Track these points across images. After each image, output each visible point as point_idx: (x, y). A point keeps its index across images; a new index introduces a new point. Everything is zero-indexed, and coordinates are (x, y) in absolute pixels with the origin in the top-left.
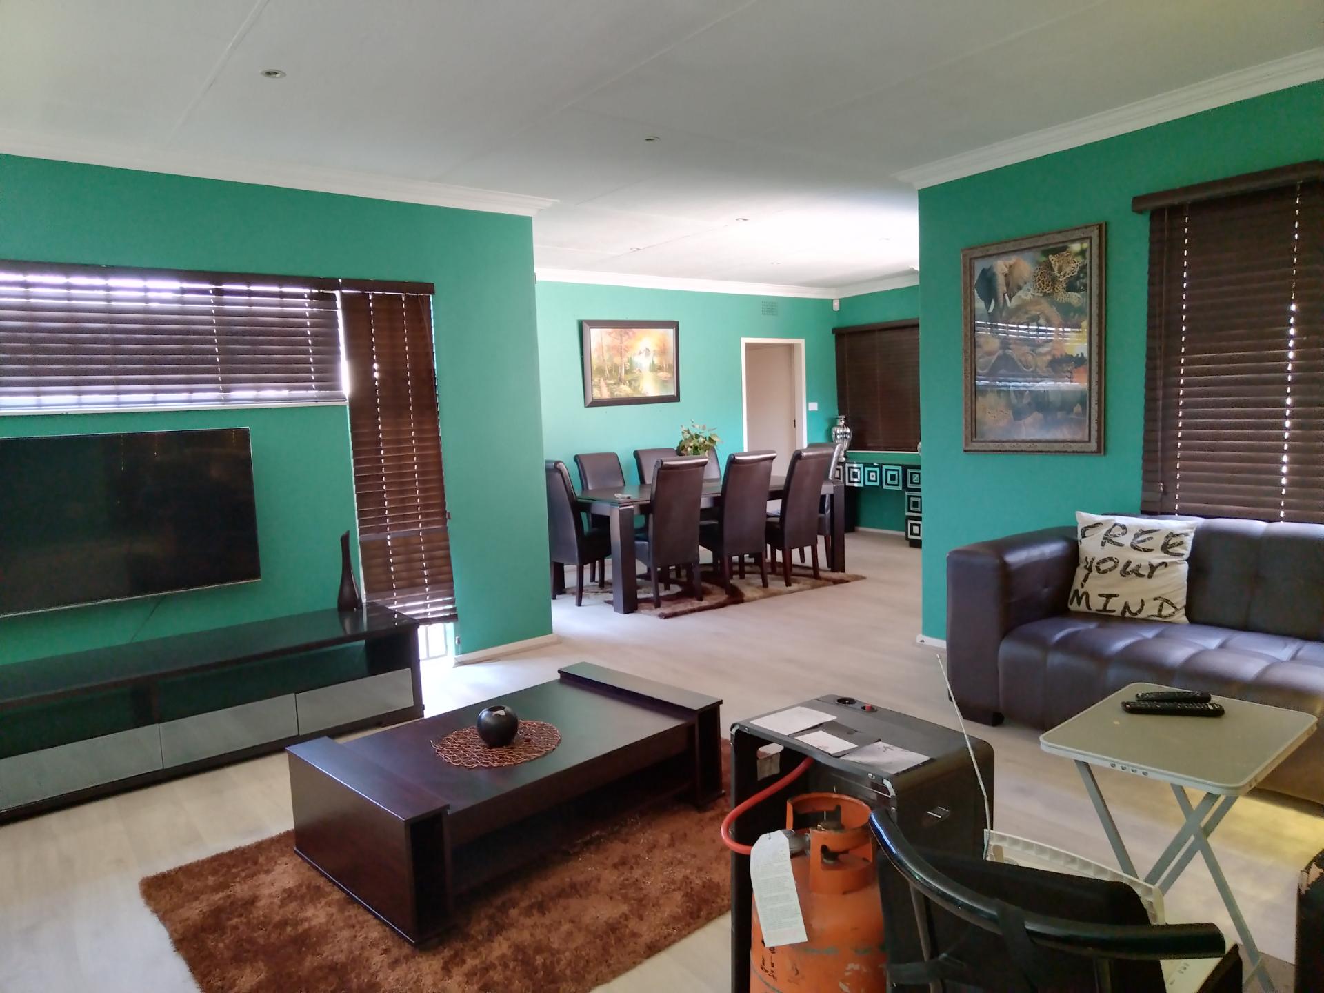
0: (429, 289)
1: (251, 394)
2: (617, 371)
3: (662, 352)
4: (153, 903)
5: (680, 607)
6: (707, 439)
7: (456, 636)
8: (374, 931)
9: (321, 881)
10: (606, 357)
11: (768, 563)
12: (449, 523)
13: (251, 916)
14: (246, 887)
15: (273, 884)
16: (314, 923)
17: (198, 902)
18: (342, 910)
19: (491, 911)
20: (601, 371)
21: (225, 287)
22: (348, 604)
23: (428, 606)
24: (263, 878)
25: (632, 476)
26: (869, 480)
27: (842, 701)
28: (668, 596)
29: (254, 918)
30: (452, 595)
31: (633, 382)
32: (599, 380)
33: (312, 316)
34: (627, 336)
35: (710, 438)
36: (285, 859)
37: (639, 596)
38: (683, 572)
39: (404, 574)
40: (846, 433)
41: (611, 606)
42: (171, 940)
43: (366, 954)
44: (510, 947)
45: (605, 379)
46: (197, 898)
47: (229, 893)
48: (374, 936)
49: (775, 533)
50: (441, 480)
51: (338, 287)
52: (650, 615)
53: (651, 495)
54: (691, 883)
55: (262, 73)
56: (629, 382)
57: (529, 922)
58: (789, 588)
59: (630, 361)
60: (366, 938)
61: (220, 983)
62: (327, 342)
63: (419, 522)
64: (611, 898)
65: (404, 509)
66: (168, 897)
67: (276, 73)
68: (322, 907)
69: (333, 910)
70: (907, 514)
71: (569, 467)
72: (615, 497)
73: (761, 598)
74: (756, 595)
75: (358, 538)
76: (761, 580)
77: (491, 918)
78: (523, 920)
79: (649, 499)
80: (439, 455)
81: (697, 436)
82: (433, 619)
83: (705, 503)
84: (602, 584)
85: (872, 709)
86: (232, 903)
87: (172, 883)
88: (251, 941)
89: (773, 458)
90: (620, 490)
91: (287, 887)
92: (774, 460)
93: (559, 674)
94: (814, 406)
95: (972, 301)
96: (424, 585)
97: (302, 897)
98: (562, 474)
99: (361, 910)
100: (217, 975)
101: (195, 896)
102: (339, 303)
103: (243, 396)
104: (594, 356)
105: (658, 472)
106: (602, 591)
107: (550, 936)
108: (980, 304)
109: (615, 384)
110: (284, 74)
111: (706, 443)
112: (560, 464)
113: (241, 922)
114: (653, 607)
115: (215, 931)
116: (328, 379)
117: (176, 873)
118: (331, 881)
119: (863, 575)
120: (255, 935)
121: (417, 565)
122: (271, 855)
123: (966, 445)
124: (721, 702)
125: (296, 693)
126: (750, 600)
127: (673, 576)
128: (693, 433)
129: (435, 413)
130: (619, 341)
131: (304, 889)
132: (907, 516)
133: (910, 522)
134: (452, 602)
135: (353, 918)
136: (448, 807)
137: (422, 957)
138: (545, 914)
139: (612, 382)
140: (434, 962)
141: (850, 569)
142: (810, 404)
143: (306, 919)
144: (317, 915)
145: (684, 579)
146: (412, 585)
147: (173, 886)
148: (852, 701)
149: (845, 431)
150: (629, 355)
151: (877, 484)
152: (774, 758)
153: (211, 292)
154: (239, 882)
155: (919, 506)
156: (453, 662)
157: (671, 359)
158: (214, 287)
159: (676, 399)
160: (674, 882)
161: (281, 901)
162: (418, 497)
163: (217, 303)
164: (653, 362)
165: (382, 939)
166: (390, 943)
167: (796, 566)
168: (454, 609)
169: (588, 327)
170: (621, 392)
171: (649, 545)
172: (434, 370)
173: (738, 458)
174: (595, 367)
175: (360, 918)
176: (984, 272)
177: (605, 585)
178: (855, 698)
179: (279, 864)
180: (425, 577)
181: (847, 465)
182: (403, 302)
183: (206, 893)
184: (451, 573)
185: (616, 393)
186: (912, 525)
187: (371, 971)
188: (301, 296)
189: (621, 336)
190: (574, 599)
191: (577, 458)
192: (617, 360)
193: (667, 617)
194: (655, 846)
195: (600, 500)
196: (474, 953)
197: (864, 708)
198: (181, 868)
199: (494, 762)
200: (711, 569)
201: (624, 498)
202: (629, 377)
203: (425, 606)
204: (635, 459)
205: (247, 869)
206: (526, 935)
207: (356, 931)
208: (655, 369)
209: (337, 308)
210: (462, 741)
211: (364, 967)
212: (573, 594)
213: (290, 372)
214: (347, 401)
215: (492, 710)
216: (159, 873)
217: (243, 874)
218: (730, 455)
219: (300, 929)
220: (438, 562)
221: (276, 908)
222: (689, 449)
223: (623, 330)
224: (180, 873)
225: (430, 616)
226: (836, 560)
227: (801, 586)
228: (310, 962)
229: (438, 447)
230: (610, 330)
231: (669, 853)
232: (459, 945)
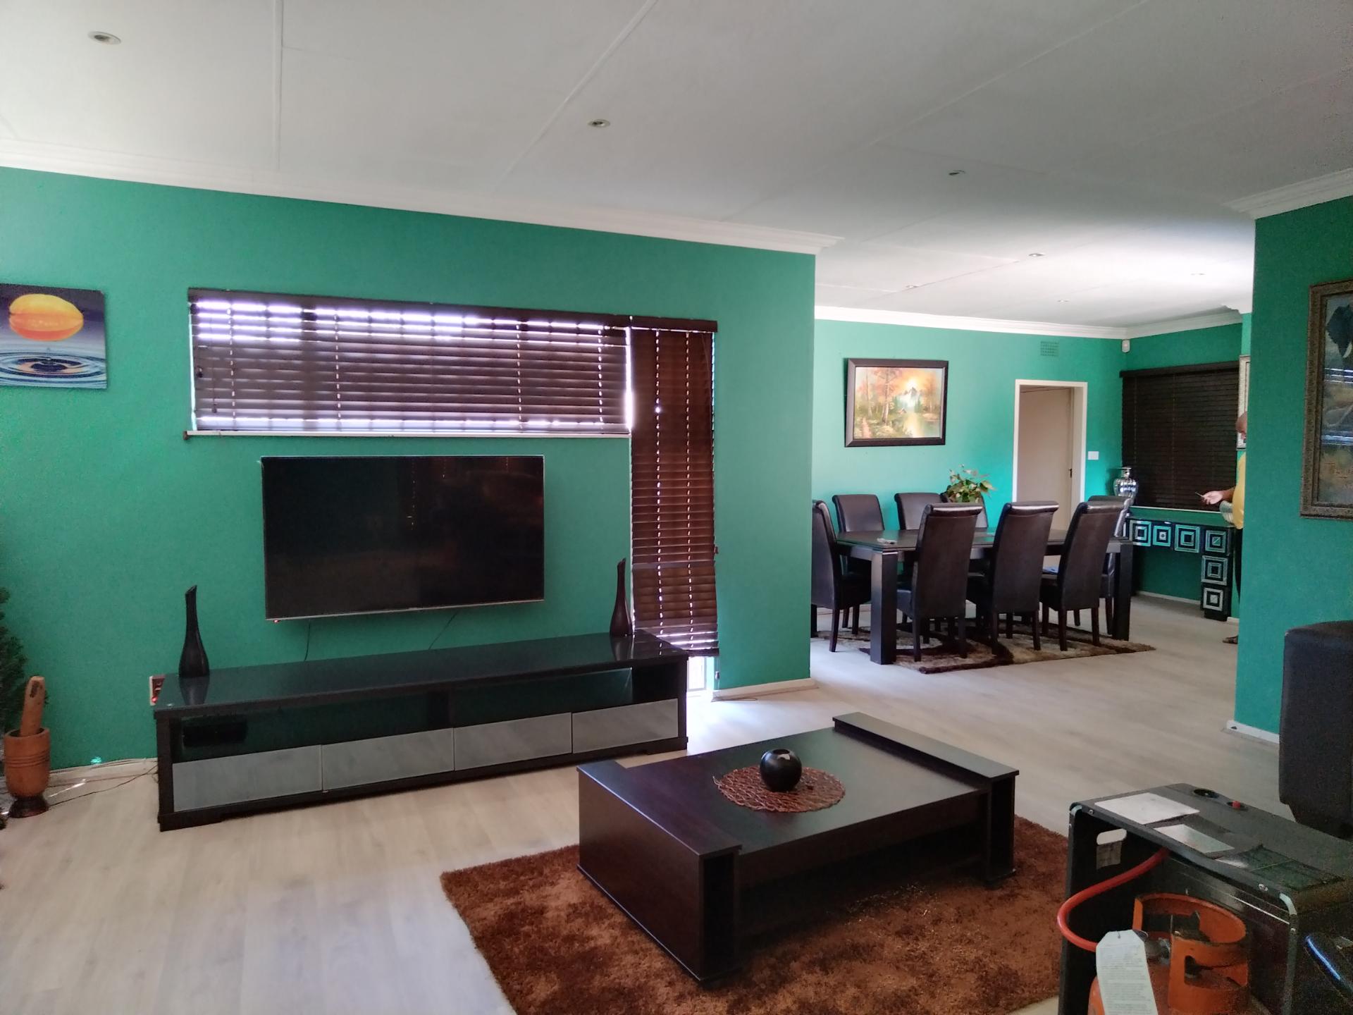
0: (712, 326)
1: (543, 423)
2: (880, 411)
3: (930, 392)
4: (453, 897)
5: (943, 663)
6: (979, 485)
7: (715, 670)
8: (657, 962)
9: (602, 902)
10: (870, 396)
11: (1040, 623)
12: (716, 558)
13: (541, 926)
14: (534, 896)
15: (558, 898)
16: (600, 942)
17: (492, 904)
18: (624, 934)
19: (773, 960)
20: (864, 411)
21: (530, 323)
22: (619, 629)
23: (692, 638)
24: (548, 890)
25: (892, 520)
26: (1158, 540)
27: (1200, 793)
28: (928, 649)
29: (544, 928)
30: (715, 629)
31: (897, 423)
32: (862, 420)
33: (605, 351)
34: (894, 376)
35: (981, 485)
36: (568, 875)
37: (898, 647)
38: (944, 626)
39: (672, 604)
40: (1132, 486)
41: (866, 654)
42: (471, 937)
43: (651, 983)
44: (795, 1002)
45: (868, 418)
46: (491, 900)
47: (519, 900)
48: (658, 967)
49: (1052, 592)
50: (712, 515)
51: (629, 324)
52: (910, 668)
53: (918, 541)
54: (985, 966)
55: (589, 124)
56: (893, 422)
57: (812, 978)
58: (1064, 652)
59: (895, 401)
60: (649, 967)
61: (518, 987)
62: (615, 377)
63: (689, 555)
64: (898, 968)
65: (676, 541)
66: (466, 896)
67: (601, 123)
68: (606, 928)
69: (617, 932)
70: (1204, 580)
71: (829, 508)
72: (878, 542)
73: (1032, 661)
74: (1027, 657)
75: (631, 566)
76: (1032, 641)
77: (773, 967)
78: (805, 976)
79: (915, 545)
80: (711, 490)
81: (968, 482)
82: (695, 651)
83: (974, 554)
84: (856, 630)
85: (1241, 807)
86: (523, 910)
87: (469, 881)
88: (542, 950)
89: (1054, 510)
90: (879, 534)
91: (572, 902)
92: (1056, 513)
93: (834, 722)
94: (1094, 455)
95: (1322, 344)
96: (689, 616)
97: (587, 915)
98: (823, 515)
99: (643, 937)
100: (515, 978)
101: (489, 897)
102: (628, 339)
103: (539, 424)
104: (858, 395)
105: (927, 518)
106: (855, 638)
107: (834, 997)
108: (1332, 348)
109: (878, 424)
110: (608, 124)
111: (978, 490)
112: (822, 504)
113: (533, 930)
114: (913, 660)
115: (509, 936)
116: (614, 413)
117: (472, 873)
118: (614, 903)
119: (1152, 646)
120: (547, 945)
121: (684, 596)
122: (554, 868)
123: (1305, 508)
124: (1017, 773)
125: (573, 712)
126: (1019, 663)
127: (932, 628)
128: (963, 478)
129: (710, 449)
130: (885, 380)
131: (588, 908)
132: (1204, 583)
133: (1206, 590)
134: (714, 636)
135: (637, 944)
136: (739, 847)
137: (706, 996)
138: (828, 973)
139: (875, 422)
140: (719, 1004)
141: (1135, 637)
142: (1090, 453)
143: (589, 938)
144: (602, 935)
145: (945, 634)
146: (677, 616)
147: (470, 884)
148: (1212, 794)
149: (1130, 484)
150: (894, 395)
151: (1168, 545)
152: (1115, 847)
153: (518, 327)
154: (528, 891)
155: (1219, 571)
156: (711, 697)
157: (939, 400)
158: (520, 323)
159: (940, 441)
160: (966, 963)
161: (568, 916)
162: (689, 530)
163: (523, 338)
164: (919, 402)
165: (665, 970)
166: (674, 976)
167: (1071, 629)
168: (715, 644)
169: (854, 366)
170: (883, 432)
171: (912, 593)
172: (712, 406)
173: (1014, 507)
174: (858, 406)
175: (643, 946)
176: (1340, 311)
177: (859, 632)
178: (1217, 791)
179: (563, 878)
180: (690, 609)
181: (1132, 522)
182: (687, 339)
183: (499, 896)
184: (715, 607)
185: (878, 434)
186: (1209, 593)
187: (658, 1002)
188: (595, 332)
189: (887, 375)
190: (826, 645)
191: (835, 499)
192: (881, 399)
193: (928, 671)
194: (940, 920)
195: (861, 544)
196: (757, 1001)
197: (1230, 804)
198: (475, 869)
199: (779, 807)
200: (973, 625)
201: (887, 543)
202: (893, 417)
203: (688, 638)
204: (895, 503)
205: (533, 878)
206: (810, 992)
207: (640, 959)
208: (921, 409)
209: (625, 345)
210: (743, 780)
211: (651, 997)
212: (826, 638)
213: (580, 405)
214: (630, 434)
215: (777, 752)
216: (456, 869)
217: (531, 883)
218: (1007, 504)
219: (587, 947)
220: (703, 595)
221: (563, 922)
222: (958, 495)
223: (889, 369)
224: (475, 873)
225: (692, 648)
226: (1119, 626)
227: (1078, 651)
228: (598, 982)
229: (711, 482)
230: (876, 369)
231: (956, 929)
232: (744, 991)
